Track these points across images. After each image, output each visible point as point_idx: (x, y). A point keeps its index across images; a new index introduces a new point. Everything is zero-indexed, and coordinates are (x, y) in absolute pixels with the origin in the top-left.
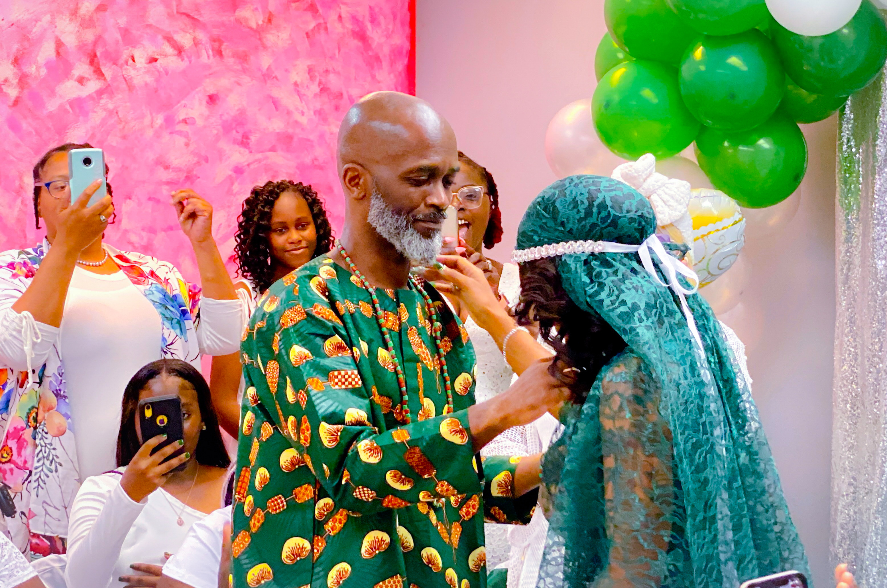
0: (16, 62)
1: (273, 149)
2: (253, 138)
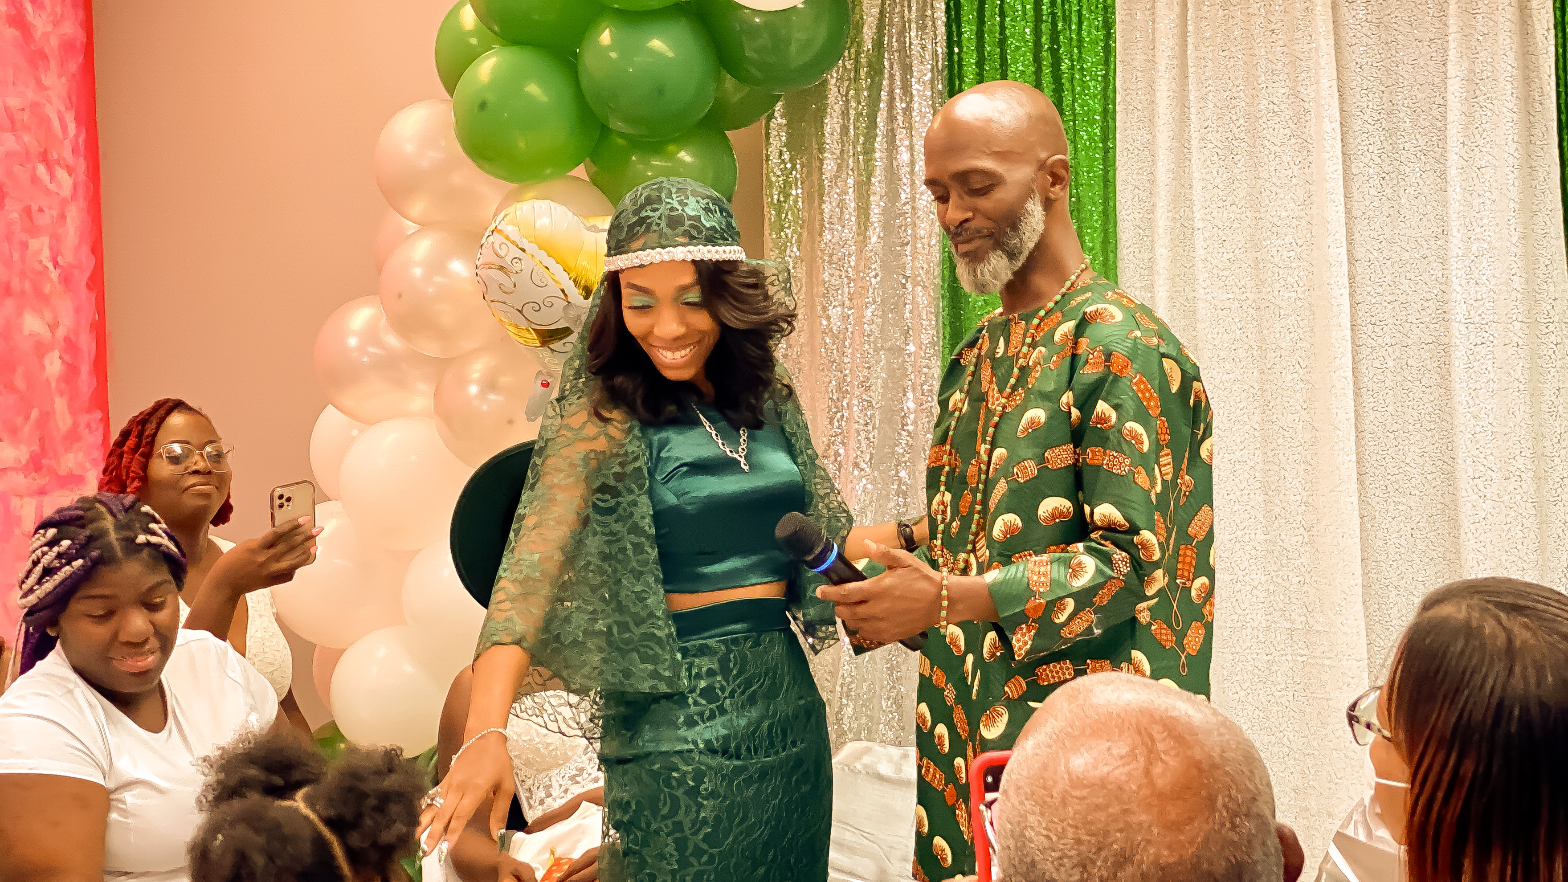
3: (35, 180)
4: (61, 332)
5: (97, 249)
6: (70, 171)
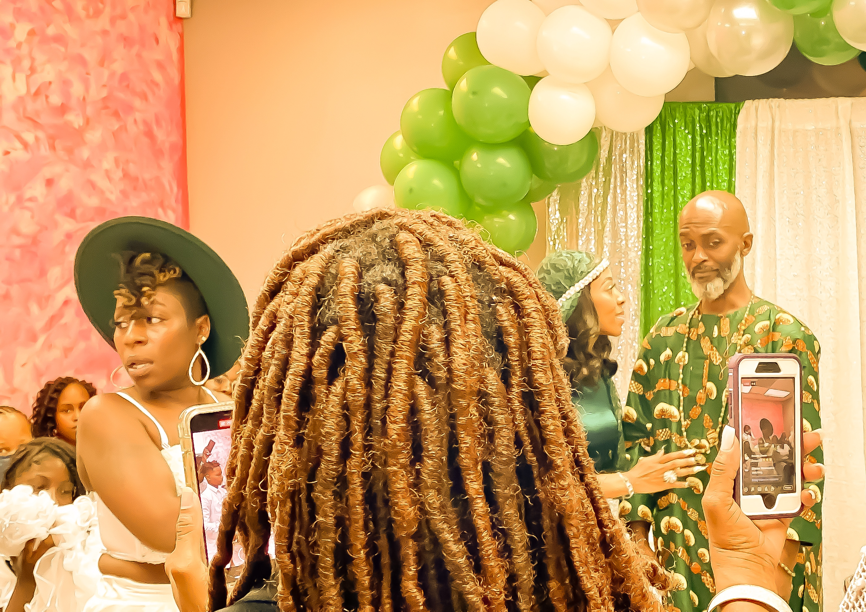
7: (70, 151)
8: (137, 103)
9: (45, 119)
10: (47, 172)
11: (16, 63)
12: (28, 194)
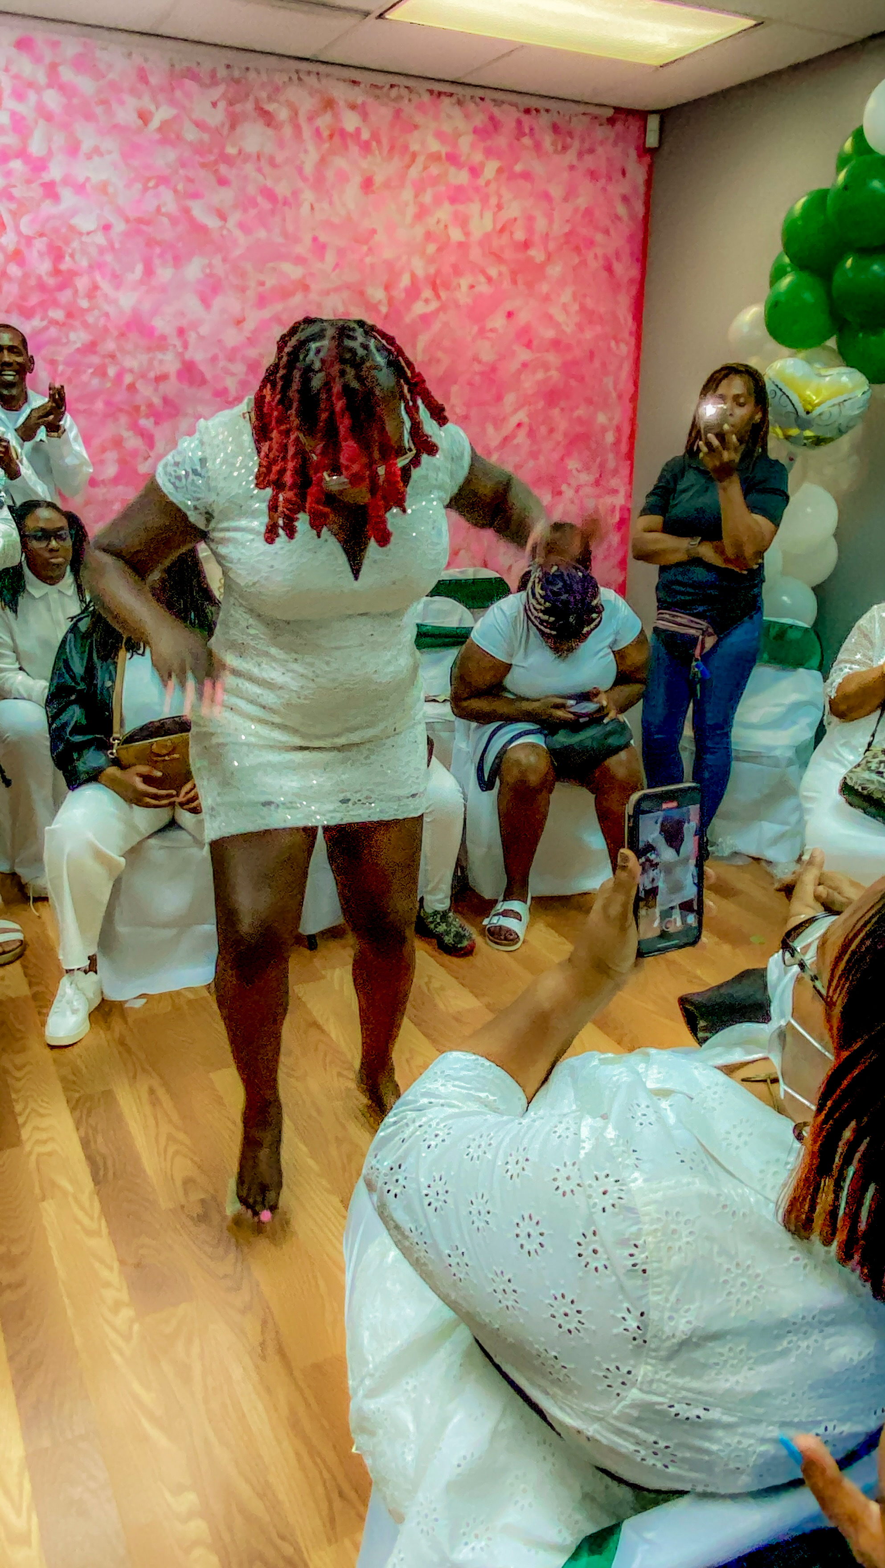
0: (387, 288)
1: (547, 351)
2: (535, 343)
3: (609, 349)
4: (615, 422)
5: (636, 384)
6: (627, 344)
7: (530, 285)
8: (599, 237)
9: (508, 254)
10: (508, 306)
11: (485, 200)
12: (490, 325)
